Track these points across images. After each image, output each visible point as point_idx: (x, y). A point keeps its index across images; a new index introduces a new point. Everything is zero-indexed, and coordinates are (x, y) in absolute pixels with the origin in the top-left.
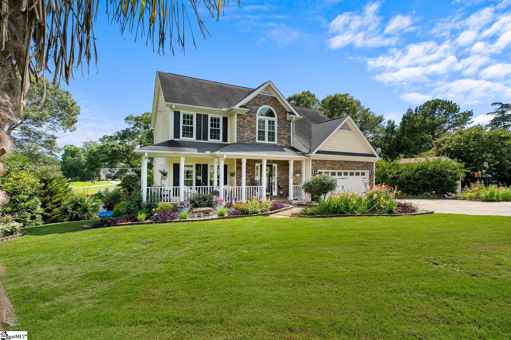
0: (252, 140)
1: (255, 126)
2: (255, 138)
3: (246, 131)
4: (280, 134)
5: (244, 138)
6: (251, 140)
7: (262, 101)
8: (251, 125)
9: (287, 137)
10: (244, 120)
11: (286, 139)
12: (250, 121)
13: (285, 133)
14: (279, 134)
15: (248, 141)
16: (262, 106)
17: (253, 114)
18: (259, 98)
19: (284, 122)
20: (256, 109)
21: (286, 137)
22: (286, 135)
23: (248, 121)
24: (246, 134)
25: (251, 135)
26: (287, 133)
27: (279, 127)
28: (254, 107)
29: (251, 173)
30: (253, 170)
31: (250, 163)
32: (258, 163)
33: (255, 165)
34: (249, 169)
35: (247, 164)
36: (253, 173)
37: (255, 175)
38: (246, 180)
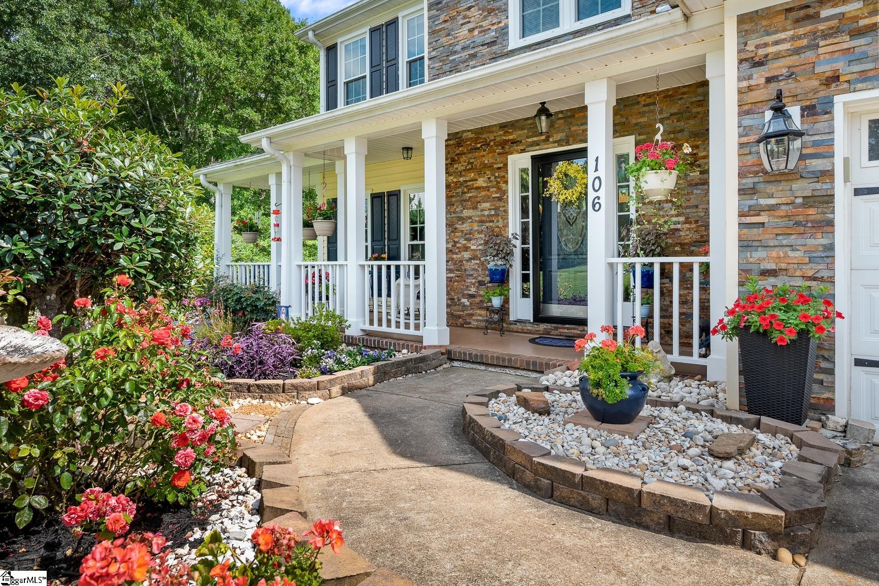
0: (491, 45)
6: (485, 49)
24: (464, 31)
25: (485, 24)
29: (487, 205)
30: (499, 189)
31: (484, 156)
32: (523, 151)
33: (506, 165)
34: (478, 188)
35: (469, 163)
36: (498, 204)
37: (506, 212)
38: (469, 240)
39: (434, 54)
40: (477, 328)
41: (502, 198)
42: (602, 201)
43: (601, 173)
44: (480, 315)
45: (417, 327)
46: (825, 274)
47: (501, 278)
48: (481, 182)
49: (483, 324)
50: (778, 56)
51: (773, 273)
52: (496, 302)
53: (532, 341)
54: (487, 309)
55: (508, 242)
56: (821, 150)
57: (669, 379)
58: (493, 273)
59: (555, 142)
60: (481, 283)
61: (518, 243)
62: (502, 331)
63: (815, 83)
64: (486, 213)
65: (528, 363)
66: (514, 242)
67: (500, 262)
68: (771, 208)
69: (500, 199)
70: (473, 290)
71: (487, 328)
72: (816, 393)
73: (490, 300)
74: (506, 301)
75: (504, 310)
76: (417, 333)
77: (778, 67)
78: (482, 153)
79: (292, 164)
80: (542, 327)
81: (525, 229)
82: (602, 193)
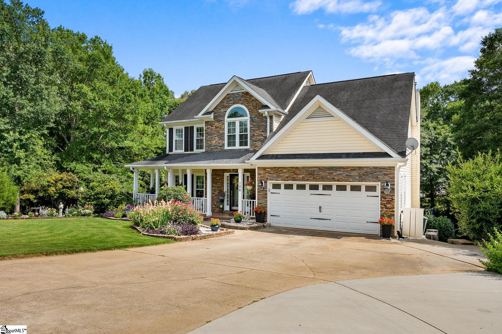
0: (221, 147)
1: (223, 131)
2: (224, 145)
3: (214, 138)
4: (254, 135)
5: (212, 146)
6: (219, 148)
7: (231, 101)
8: (219, 130)
9: (263, 138)
10: (212, 126)
11: (261, 141)
12: (218, 126)
13: (261, 133)
14: (252, 136)
15: (216, 148)
16: (231, 107)
17: (222, 119)
18: (228, 98)
19: (259, 120)
20: (224, 112)
21: (261, 139)
22: (262, 136)
23: (216, 127)
24: (214, 142)
25: (219, 141)
26: (263, 133)
27: (252, 127)
28: (222, 110)
29: (219, 184)
30: (222, 180)
31: (218, 172)
32: (228, 172)
33: (224, 175)
34: (217, 179)
35: (215, 173)
36: (222, 184)
37: (224, 186)
38: (215, 192)
39: (206, 145)
40: (216, 212)
41: (223, 183)
42: (241, 190)
43: (241, 185)
44: (217, 209)
45: (205, 212)
46: (266, 204)
47: (222, 201)
48: (218, 178)
49: (218, 212)
50: (262, 174)
51: (261, 204)
52: (221, 206)
53: (229, 215)
54: (219, 208)
55: (224, 193)
56: (266, 187)
57: (250, 219)
58: (220, 200)
59: (234, 172)
60: (218, 202)
61: (226, 193)
62: (222, 213)
63: (265, 179)
64: (219, 186)
65: (228, 218)
66: (225, 193)
67: (222, 198)
68: (261, 195)
69: (222, 183)
70: (215, 204)
71: (219, 212)
72: (265, 220)
73: (220, 206)
74: (223, 206)
75: (223, 208)
76: (205, 213)
77: (262, 175)
78: (218, 171)
79: (171, 172)
80: (231, 212)
81: (228, 190)
82: (241, 188)
